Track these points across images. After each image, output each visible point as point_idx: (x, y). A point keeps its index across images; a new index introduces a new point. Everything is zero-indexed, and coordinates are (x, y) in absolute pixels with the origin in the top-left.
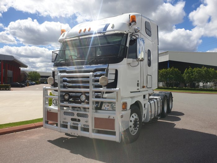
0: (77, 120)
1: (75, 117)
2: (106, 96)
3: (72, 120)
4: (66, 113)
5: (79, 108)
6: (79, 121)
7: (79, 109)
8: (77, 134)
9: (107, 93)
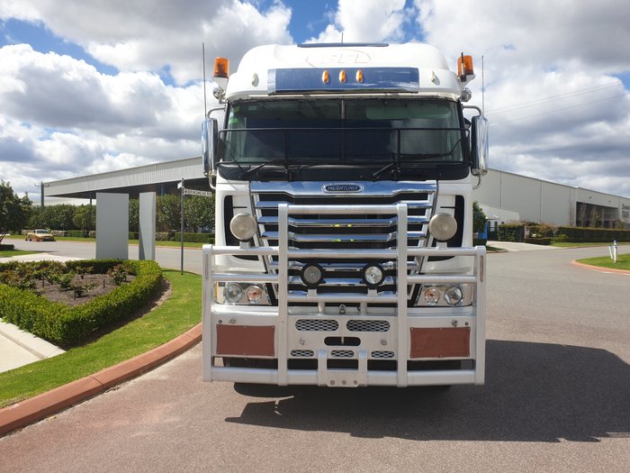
0: (343, 341)
1: (343, 332)
2: (432, 268)
3: (329, 341)
4: (303, 325)
5: (357, 305)
6: (356, 342)
7: (354, 309)
8: (355, 382)
9: (432, 259)
